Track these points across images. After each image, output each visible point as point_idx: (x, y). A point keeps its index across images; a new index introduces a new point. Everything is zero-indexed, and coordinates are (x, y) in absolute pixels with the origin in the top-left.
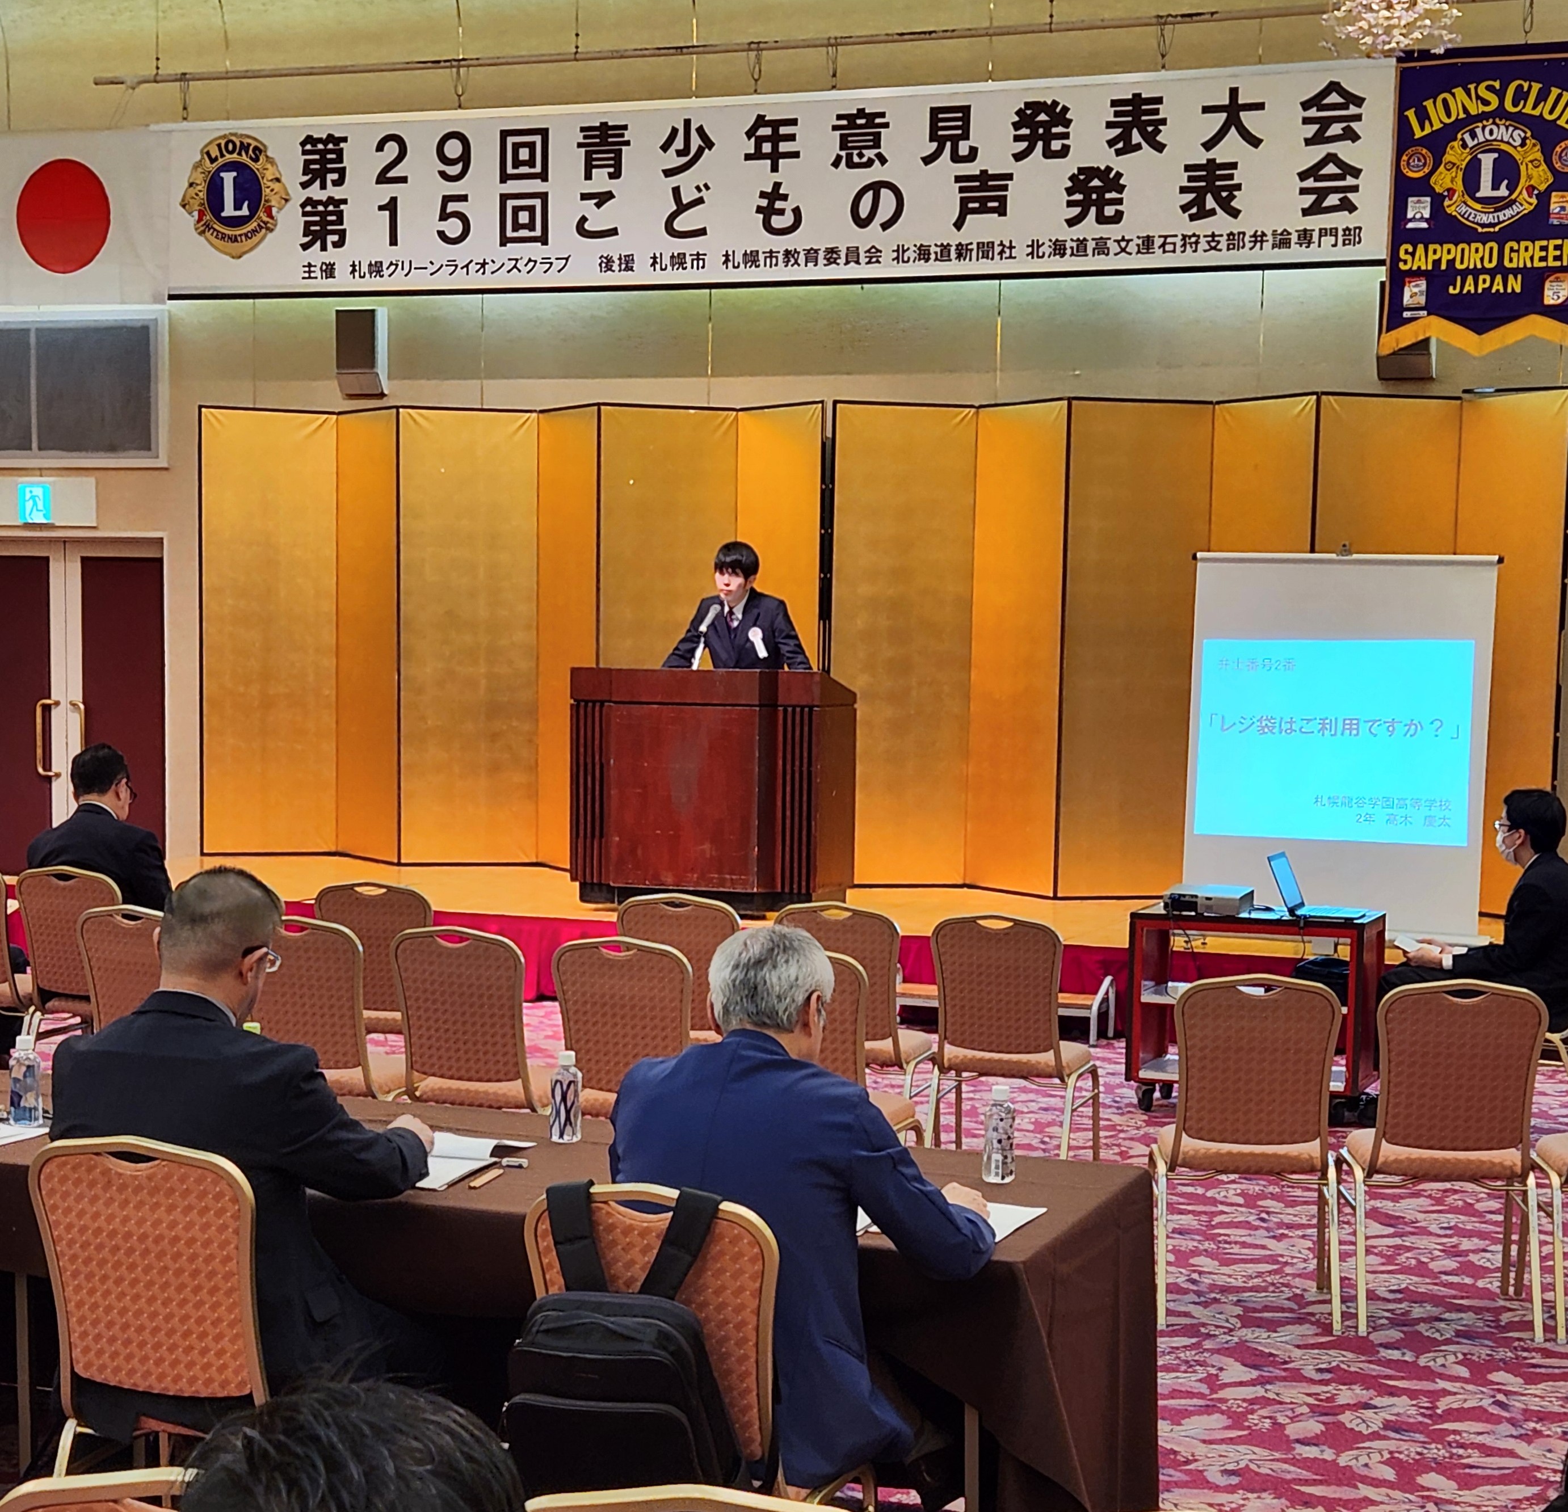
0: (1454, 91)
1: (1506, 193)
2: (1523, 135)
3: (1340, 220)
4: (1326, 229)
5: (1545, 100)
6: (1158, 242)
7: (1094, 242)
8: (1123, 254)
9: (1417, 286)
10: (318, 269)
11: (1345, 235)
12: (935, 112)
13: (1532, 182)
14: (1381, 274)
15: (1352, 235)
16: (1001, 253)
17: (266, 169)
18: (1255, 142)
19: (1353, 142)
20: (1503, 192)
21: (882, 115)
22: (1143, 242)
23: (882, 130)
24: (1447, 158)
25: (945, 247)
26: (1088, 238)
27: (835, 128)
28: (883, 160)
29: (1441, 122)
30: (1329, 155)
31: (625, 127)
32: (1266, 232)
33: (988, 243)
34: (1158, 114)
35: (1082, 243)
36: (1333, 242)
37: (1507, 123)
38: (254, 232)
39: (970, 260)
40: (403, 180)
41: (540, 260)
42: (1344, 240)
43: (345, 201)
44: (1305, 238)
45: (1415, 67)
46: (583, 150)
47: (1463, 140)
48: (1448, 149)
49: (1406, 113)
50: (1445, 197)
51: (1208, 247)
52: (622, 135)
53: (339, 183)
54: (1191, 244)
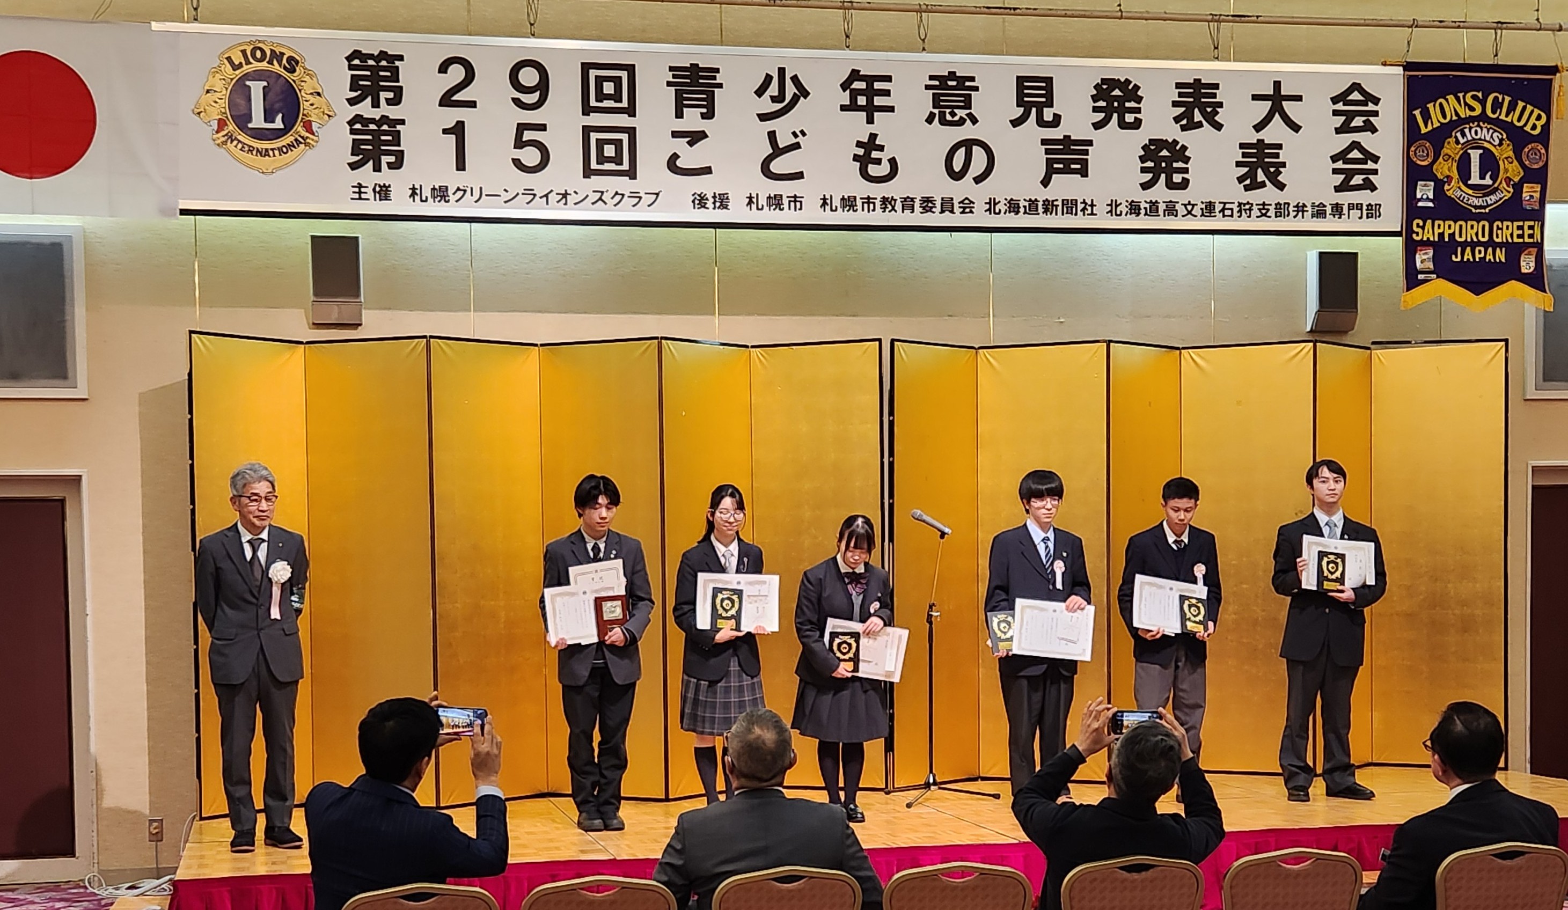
0: (1448, 97)
1: (1490, 182)
2: (1500, 137)
3: (1364, 197)
4: (1353, 204)
5: (1514, 111)
6: (1218, 207)
7: (1165, 204)
8: (1189, 216)
9: (1426, 254)
10: (370, 191)
11: (1367, 210)
12: (1021, 80)
13: (1508, 175)
14: (1399, 242)
15: (1373, 211)
16: (1083, 210)
17: (305, 82)
18: (1296, 128)
19: (1373, 133)
20: (1488, 181)
21: (972, 79)
22: (1206, 206)
23: (973, 93)
24: (1445, 151)
25: (1033, 202)
26: (1159, 201)
27: (928, 87)
28: (974, 121)
29: (1439, 121)
30: (1353, 142)
31: (717, 70)
32: (1306, 204)
33: (1072, 200)
34: (1215, 97)
35: (1154, 206)
36: (1360, 215)
37: (1489, 127)
38: (290, 146)
39: (1056, 214)
40: (472, 104)
41: (627, 194)
42: (1367, 214)
43: (402, 122)
44: (1337, 210)
45: (1417, 76)
46: (673, 88)
47: (1456, 137)
48: (1446, 144)
49: (1414, 112)
50: (1445, 182)
51: (1259, 214)
52: (714, 78)
53: (396, 101)
54: (1245, 210)
